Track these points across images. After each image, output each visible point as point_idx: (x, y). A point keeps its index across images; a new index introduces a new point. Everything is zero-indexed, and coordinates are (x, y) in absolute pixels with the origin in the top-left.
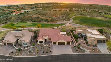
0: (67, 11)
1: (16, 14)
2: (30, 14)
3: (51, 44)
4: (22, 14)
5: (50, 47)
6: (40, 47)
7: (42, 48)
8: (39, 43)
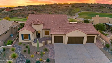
0: (70, 7)
1: (7, 12)
2: (23, 10)
3: (49, 42)
4: (14, 11)
5: (47, 47)
6: (23, 48)
7: (25, 51)
8: (23, 39)
